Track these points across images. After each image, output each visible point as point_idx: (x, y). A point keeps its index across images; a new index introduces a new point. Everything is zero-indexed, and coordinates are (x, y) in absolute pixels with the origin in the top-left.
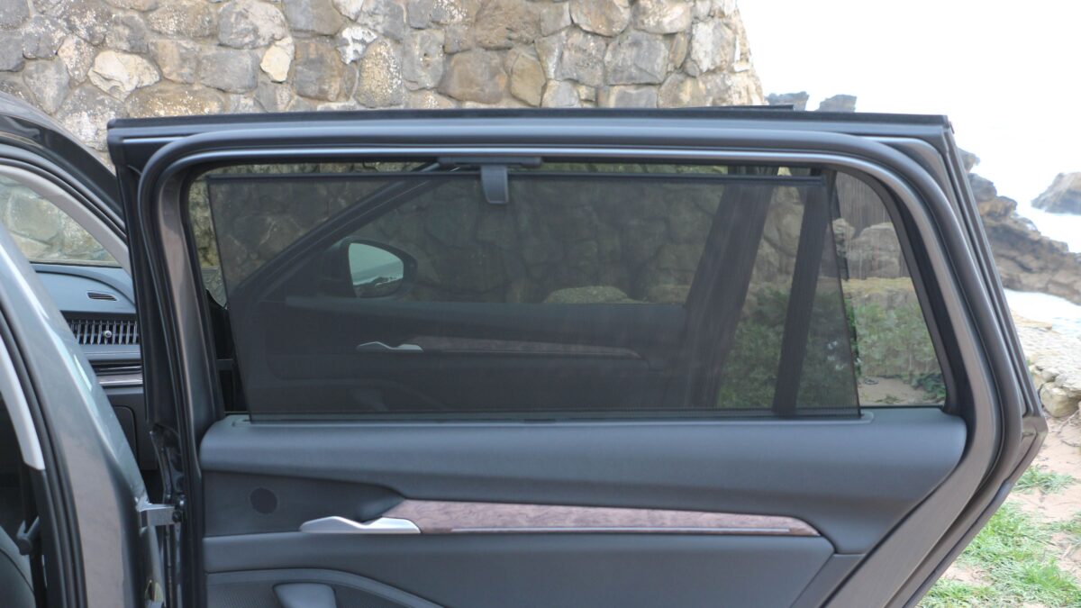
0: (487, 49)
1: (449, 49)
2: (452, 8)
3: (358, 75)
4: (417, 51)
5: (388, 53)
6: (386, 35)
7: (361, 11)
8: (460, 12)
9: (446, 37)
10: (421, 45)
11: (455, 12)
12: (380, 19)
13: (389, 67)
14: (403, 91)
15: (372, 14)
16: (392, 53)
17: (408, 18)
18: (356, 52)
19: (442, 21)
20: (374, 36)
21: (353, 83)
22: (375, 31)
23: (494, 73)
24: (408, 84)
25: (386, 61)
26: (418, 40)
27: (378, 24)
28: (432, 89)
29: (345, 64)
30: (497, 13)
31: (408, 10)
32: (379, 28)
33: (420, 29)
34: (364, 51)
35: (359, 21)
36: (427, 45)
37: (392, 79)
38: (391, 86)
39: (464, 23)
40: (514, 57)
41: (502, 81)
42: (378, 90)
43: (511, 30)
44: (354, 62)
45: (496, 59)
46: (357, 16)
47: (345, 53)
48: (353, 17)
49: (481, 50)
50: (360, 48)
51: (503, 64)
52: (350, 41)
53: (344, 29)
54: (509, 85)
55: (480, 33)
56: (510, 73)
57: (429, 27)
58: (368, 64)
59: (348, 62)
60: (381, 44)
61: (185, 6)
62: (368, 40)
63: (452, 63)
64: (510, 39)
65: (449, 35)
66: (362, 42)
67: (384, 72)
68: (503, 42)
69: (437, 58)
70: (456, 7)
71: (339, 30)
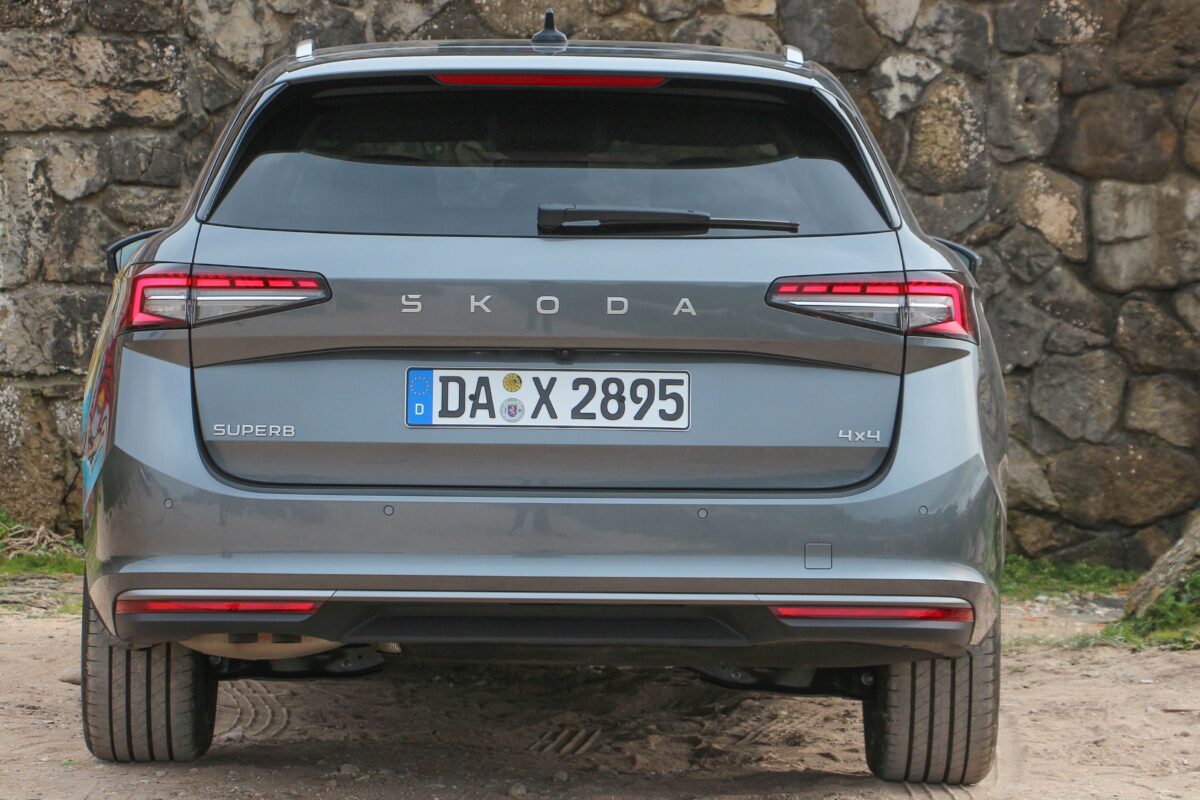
0: (1139, 85)
1: (1070, 87)
2: (1075, 15)
3: (907, 137)
4: (1012, 93)
5: (961, 98)
6: (957, 66)
7: (913, 27)
8: (1089, 22)
9: (1064, 67)
10: (1020, 82)
11: (1081, 22)
12: (947, 40)
13: (962, 123)
14: (988, 164)
15: (932, 32)
16: (968, 99)
17: (996, 36)
18: (904, 98)
19: (1057, 39)
20: (937, 69)
21: (899, 152)
22: (938, 60)
23: (1153, 127)
24: (996, 152)
25: (956, 112)
26: (1014, 73)
27: (943, 48)
28: (1038, 160)
29: (884, 119)
30: (1157, 20)
31: (996, 23)
32: (945, 56)
33: (1016, 54)
34: (919, 96)
35: (911, 44)
36: (1030, 82)
37: (968, 142)
38: (965, 156)
39: (1096, 40)
40: (1189, 99)
41: (1167, 143)
42: (943, 164)
43: (1182, 49)
44: (900, 115)
45: (1156, 105)
46: (907, 35)
47: (885, 100)
48: (899, 38)
49: (1129, 87)
50: (911, 91)
51: (1169, 112)
52: (894, 78)
53: (884, 58)
54: (1180, 148)
55: (1124, 56)
56: (1182, 127)
57: (1033, 50)
58: (926, 118)
59: (891, 115)
60: (948, 83)
61: (617, 29)
62: (926, 76)
63: (1076, 112)
64: (1181, 65)
65: (1071, 64)
66: (916, 80)
67: (953, 132)
68: (1168, 71)
69: (1048, 105)
70: (1082, 14)
71: (876, 61)
